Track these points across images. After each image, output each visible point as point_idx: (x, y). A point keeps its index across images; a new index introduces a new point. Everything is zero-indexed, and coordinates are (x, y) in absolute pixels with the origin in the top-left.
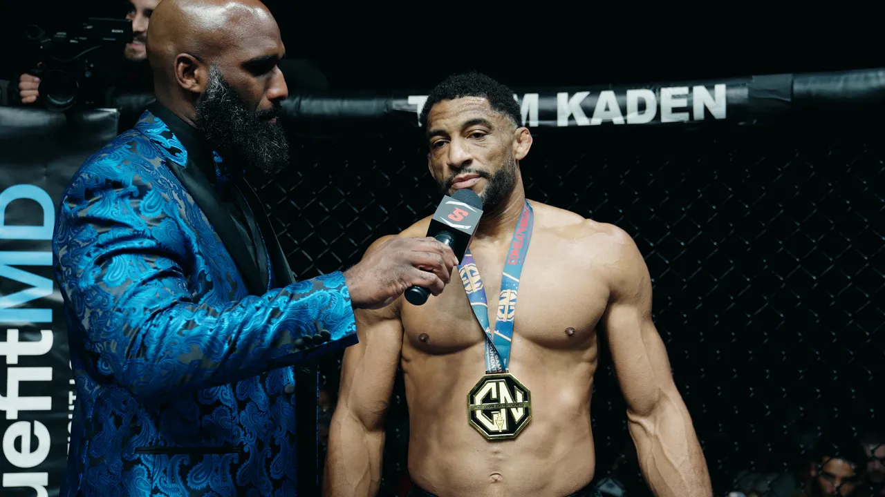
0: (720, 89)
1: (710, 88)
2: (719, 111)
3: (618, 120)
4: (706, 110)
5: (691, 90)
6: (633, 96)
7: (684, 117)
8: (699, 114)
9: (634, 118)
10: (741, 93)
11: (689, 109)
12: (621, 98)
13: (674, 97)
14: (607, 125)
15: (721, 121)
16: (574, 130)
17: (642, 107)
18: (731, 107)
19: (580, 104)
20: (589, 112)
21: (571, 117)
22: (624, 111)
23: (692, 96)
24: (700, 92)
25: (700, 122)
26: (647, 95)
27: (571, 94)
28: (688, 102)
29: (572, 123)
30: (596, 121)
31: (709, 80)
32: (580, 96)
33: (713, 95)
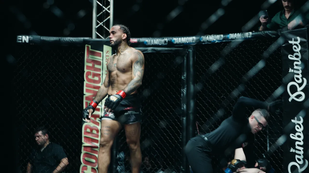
0: (28, 37)
2: (27, 41)
4: (25, 41)
5: (22, 36)
7: (21, 42)
8: (23, 41)
10: (31, 38)
11: (22, 40)
13: (19, 37)
15: (27, 43)
18: (29, 40)
23: (22, 38)
24: (24, 37)
25: (23, 43)
31: (26, 35)
33: (26, 38)
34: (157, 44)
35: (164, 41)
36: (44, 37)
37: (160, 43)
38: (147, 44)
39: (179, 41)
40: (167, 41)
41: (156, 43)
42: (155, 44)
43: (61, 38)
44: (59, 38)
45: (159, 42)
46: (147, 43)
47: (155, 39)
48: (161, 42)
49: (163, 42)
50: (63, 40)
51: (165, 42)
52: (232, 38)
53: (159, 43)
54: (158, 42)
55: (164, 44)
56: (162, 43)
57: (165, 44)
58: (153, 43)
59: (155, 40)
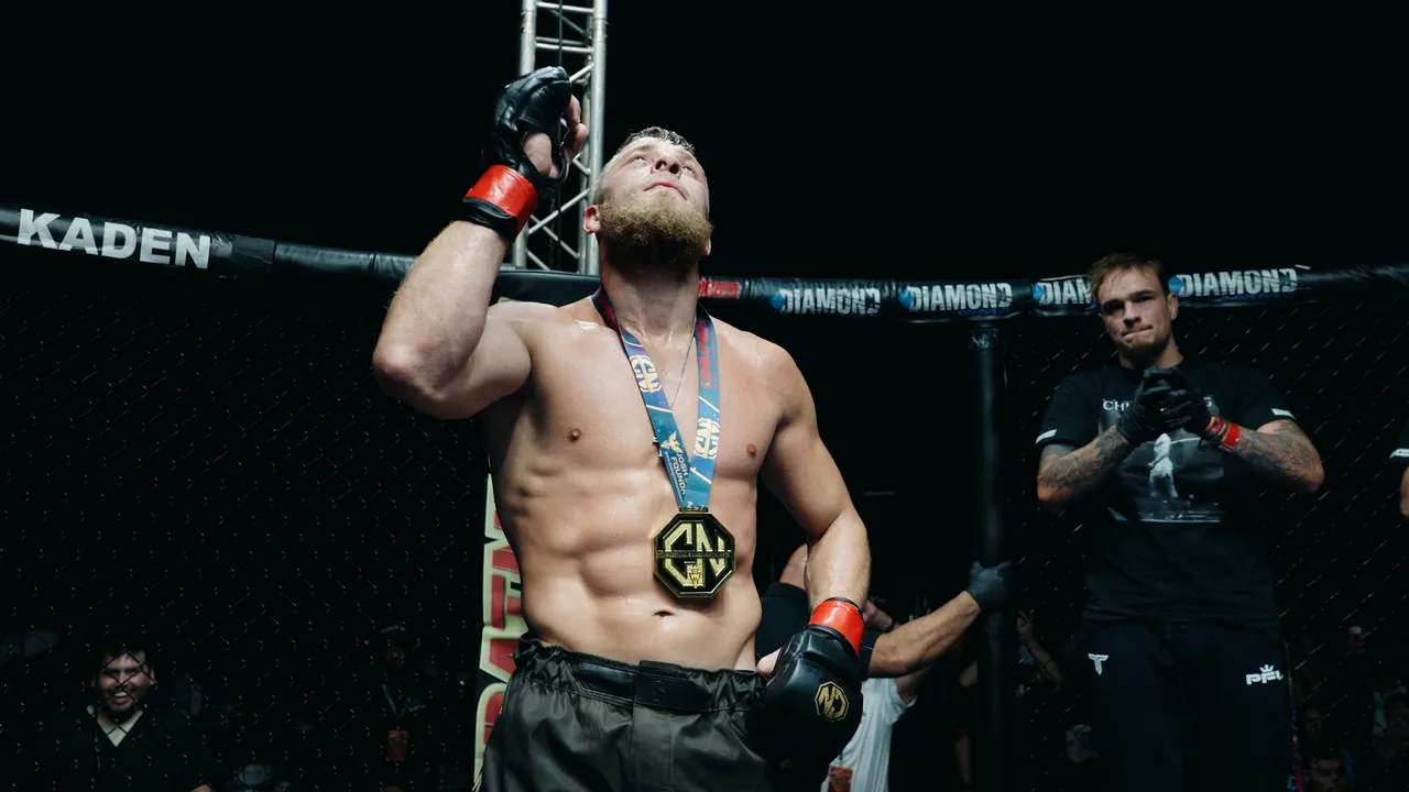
0: (205, 240)
1: (195, 237)
2: (202, 260)
3: (92, 250)
4: (188, 256)
5: (175, 235)
6: (111, 229)
7: (166, 260)
8: (180, 259)
9: (109, 250)
10: (225, 247)
11: (171, 253)
12: (98, 229)
13: (156, 238)
14: (78, 254)
15: (202, 270)
16: (36, 251)
17: (120, 241)
18: (213, 259)
19: (48, 226)
20: (58, 235)
21: (36, 236)
22: (99, 241)
23: (175, 240)
24: (184, 239)
25: (180, 268)
26: (128, 231)
27: (37, 213)
28: (171, 246)
29: (35, 243)
30: (65, 246)
31: (195, 229)
32: (48, 218)
33: (197, 244)
34: (830, 309)
35: (863, 298)
36: (292, 248)
37: (844, 304)
38: (784, 308)
39: (934, 301)
40: (877, 299)
41: (827, 306)
42: (823, 308)
43: (378, 257)
44: (372, 256)
45: (840, 299)
46: (786, 301)
47: (820, 287)
48: (848, 302)
49: (860, 300)
50: (391, 268)
51: (869, 301)
52: (1194, 292)
53: (840, 307)
54: (836, 301)
55: (863, 312)
56: (854, 306)
57: (866, 310)
58: (812, 304)
59: (823, 290)
